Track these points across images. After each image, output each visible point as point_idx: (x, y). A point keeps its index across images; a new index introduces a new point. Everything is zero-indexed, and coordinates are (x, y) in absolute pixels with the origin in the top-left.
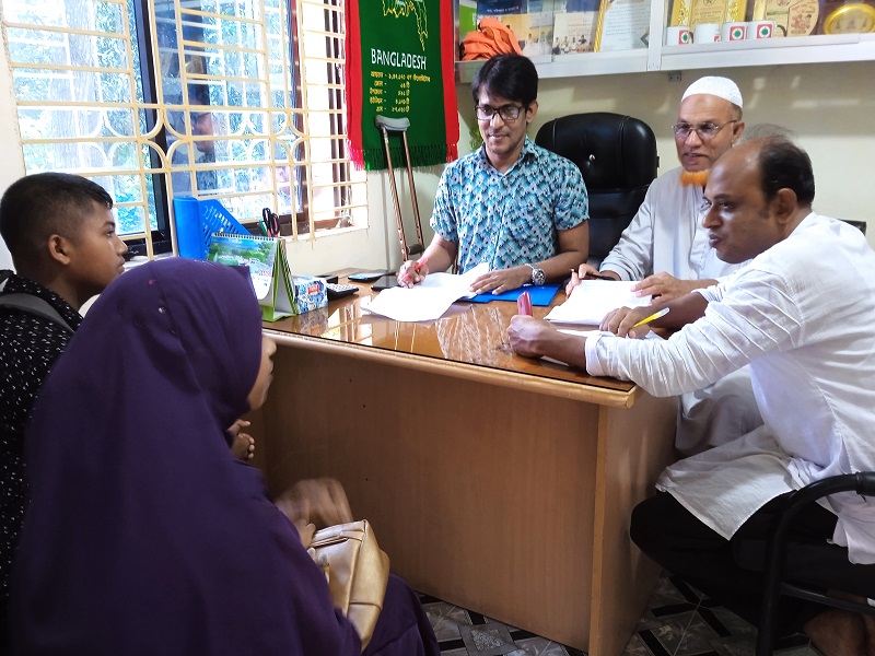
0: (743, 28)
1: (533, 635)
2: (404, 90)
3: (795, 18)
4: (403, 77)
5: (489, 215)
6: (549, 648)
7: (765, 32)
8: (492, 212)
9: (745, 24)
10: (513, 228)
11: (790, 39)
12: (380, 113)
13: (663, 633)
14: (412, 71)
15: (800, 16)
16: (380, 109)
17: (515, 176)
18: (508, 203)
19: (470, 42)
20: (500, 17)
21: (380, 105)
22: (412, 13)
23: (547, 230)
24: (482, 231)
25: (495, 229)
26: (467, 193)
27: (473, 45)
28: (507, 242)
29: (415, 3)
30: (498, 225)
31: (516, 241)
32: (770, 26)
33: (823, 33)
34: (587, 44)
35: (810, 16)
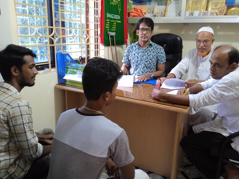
0: (206, 12)
1: (153, 173)
2: (114, 25)
3: (220, 11)
4: (114, 21)
5: (139, 60)
6: (158, 176)
7: (212, 14)
8: (140, 59)
9: (206, 11)
10: (146, 64)
11: (219, 16)
12: (108, 31)
13: (187, 172)
14: (116, 20)
15: (221, 10)
16: (108, 30)
17: (147, 50)
18: (145, 57)
19: (132, 12)
20: (139, 6)
21: (108, 29)
22: (117, 4)
23: (155, 65)
24: (137, 64)
25: (141, 64)
26: (133, 54)
27: (132, 13)
28: (144, 67)
29: (118, 1)
30: (142, 62)
31: (146, 67)
32: (213, 12)
33: (227, 15)
34: (163, 14)
35: (224, 10)
